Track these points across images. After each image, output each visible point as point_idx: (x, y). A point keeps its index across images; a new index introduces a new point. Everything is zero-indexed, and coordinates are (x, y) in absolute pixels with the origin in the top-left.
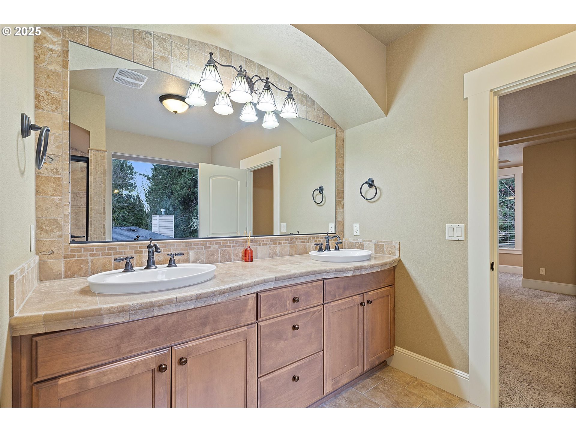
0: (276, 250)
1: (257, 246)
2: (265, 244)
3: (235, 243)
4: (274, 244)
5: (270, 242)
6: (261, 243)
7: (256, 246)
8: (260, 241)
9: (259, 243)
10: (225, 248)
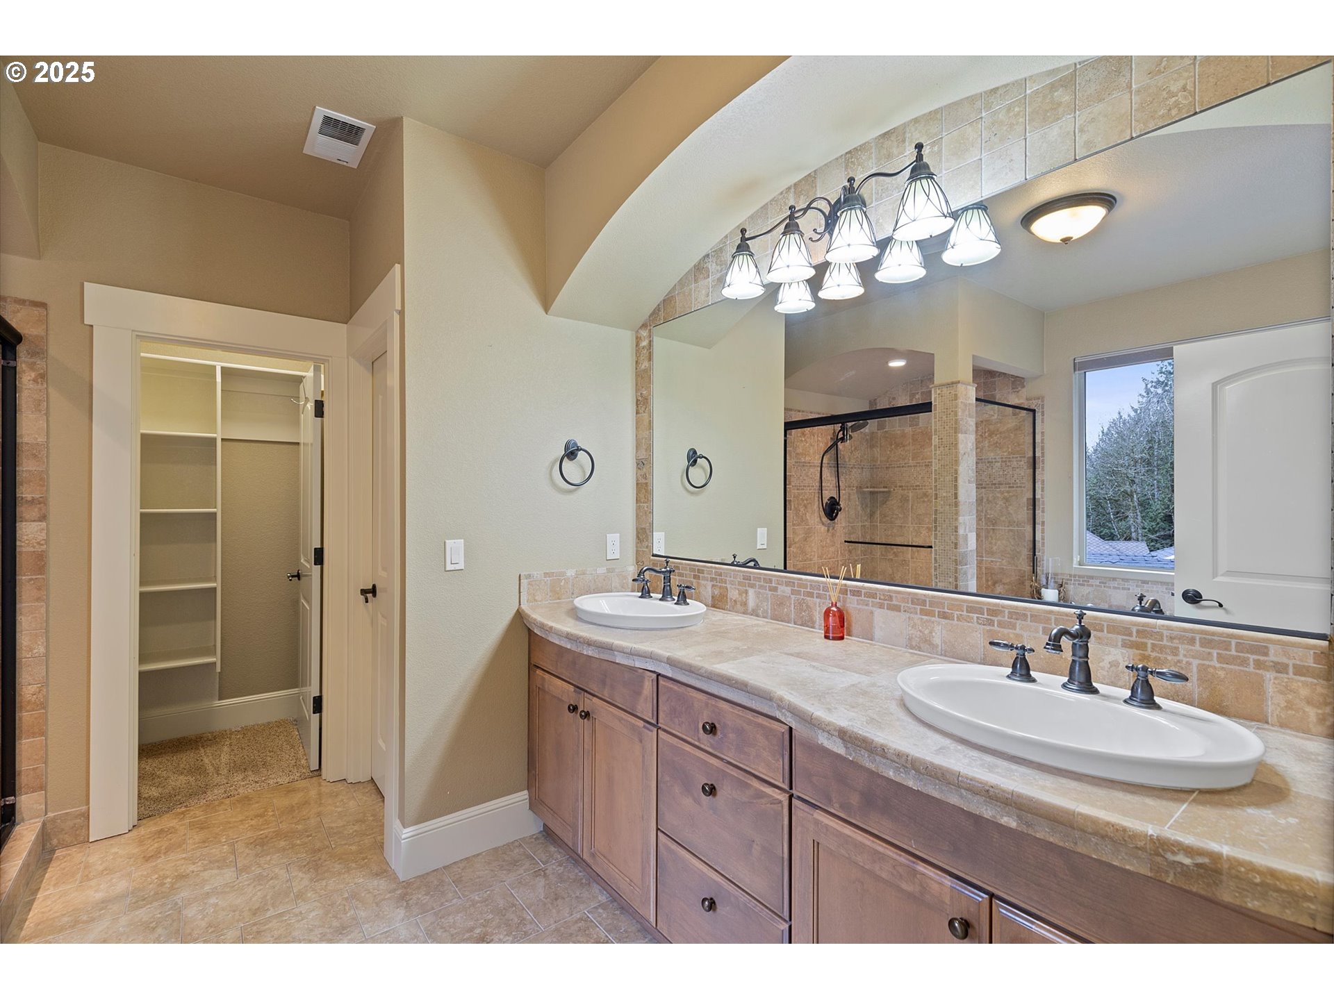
0: (931, 633)
1: (875, 609)
2: (896, 608)
3: (821, 588)
4: (923, 612)
5: (910, 605)
6: (886, 602)
7: (871, 608)
8: (882, 597)
9: (878, 600)
10: (802, 597)
